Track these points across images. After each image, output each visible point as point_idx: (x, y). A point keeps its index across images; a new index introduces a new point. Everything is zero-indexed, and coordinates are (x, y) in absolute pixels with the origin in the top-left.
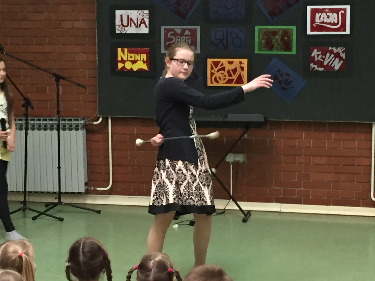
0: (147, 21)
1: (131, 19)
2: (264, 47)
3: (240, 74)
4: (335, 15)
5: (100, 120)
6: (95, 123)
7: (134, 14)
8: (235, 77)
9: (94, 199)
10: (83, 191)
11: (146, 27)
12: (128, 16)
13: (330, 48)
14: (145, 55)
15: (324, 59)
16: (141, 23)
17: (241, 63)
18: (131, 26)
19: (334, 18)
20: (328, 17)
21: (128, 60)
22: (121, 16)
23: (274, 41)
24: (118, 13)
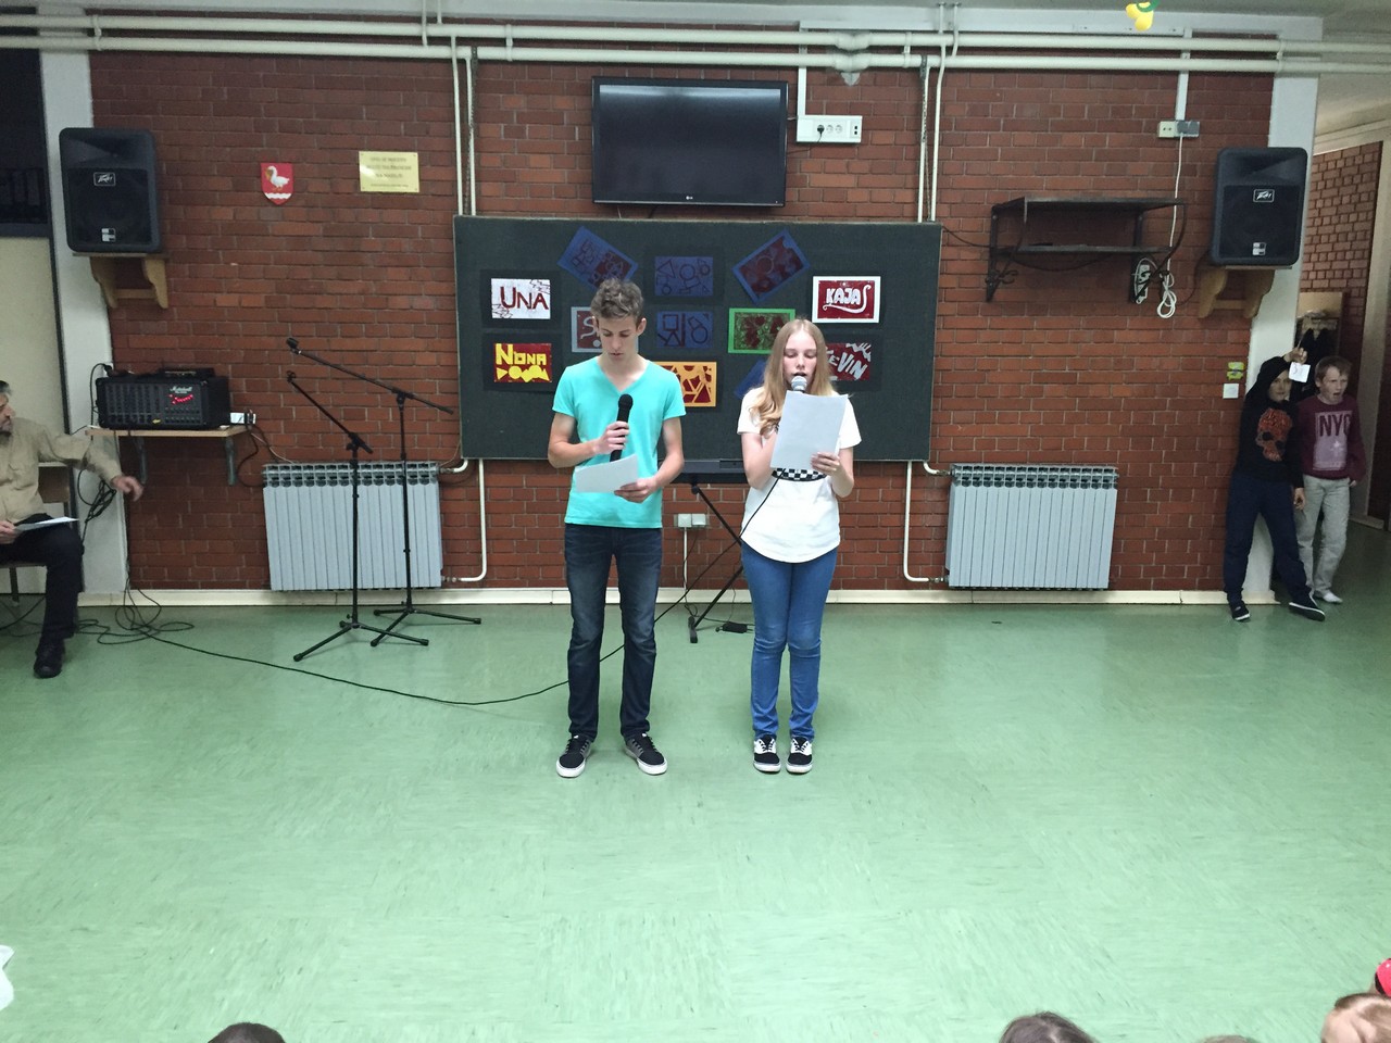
0: (547, 298)
1: (520, 295)
2: (743, 343)
3: (705, 387)
4: (857, 291)
5: (466, 464)
6: (456, 470)
7: (525, 286)
8: (696, 392)
9: (455, 596)
10: (439, 585)
11: (546, 308)
12: (514, 289)
13: (848, 345)
14: (544, 355)
15: (838, 362)
16: (537, 301)
17: (705, 368)
18: (519, 306)
19: (855, 296)
20: (847, 295)
21: (514, 365)
22: (502, 289)
23: (759, 332)
24: (496, 283)
